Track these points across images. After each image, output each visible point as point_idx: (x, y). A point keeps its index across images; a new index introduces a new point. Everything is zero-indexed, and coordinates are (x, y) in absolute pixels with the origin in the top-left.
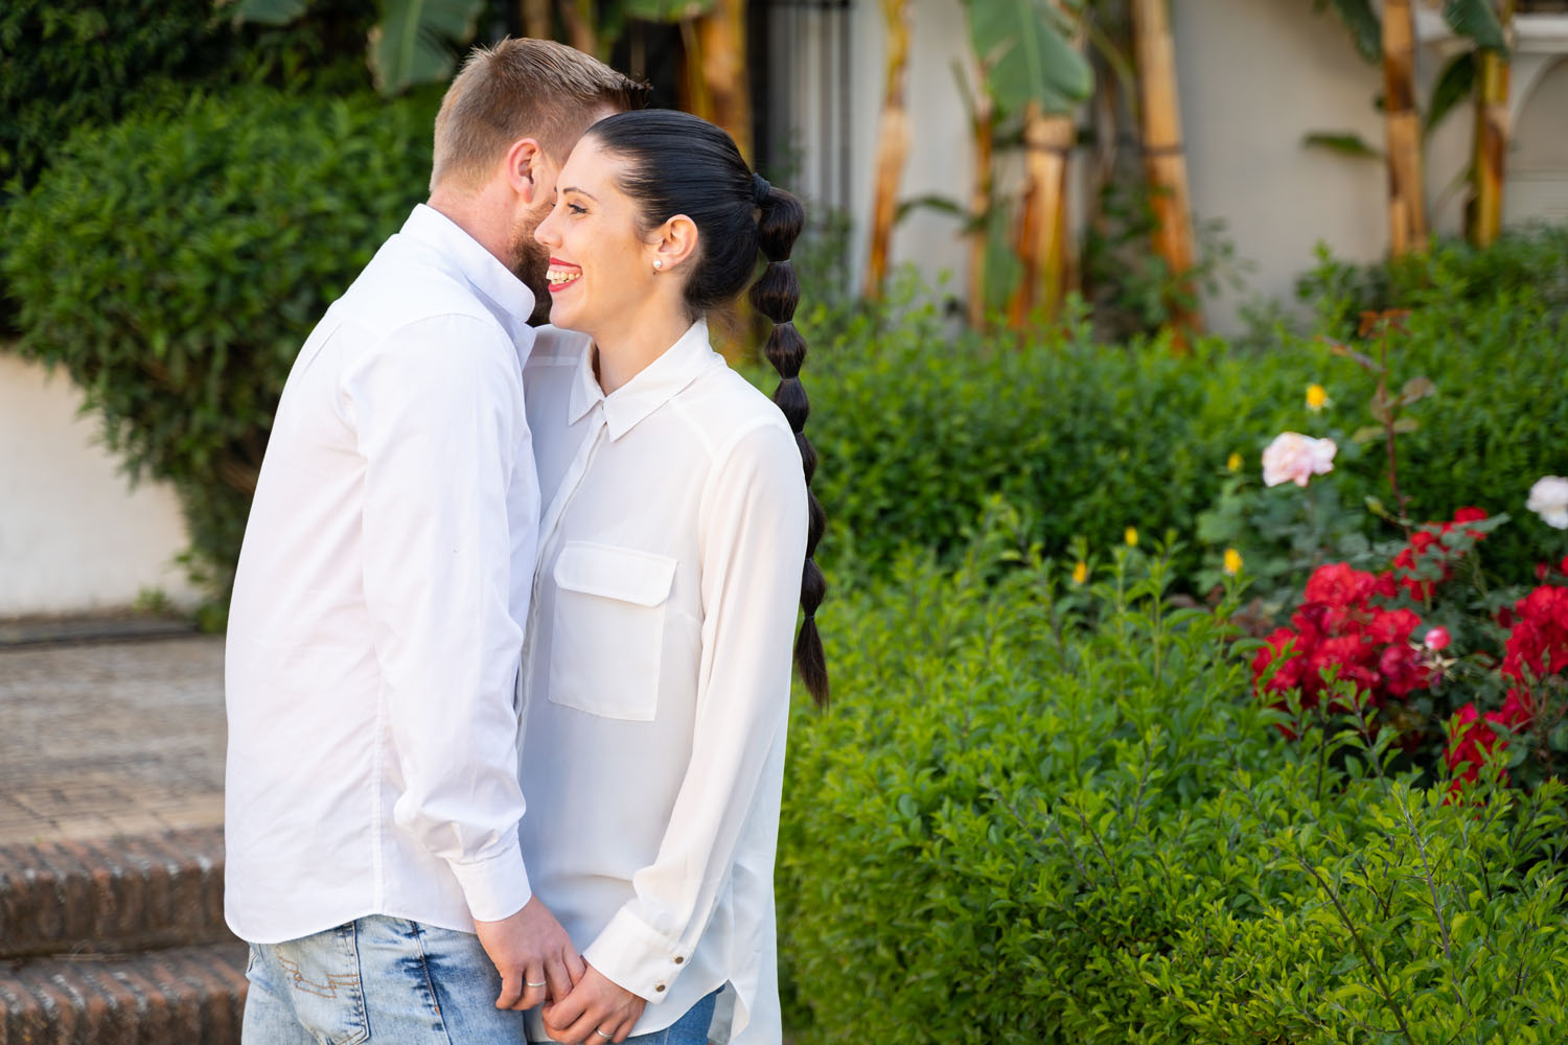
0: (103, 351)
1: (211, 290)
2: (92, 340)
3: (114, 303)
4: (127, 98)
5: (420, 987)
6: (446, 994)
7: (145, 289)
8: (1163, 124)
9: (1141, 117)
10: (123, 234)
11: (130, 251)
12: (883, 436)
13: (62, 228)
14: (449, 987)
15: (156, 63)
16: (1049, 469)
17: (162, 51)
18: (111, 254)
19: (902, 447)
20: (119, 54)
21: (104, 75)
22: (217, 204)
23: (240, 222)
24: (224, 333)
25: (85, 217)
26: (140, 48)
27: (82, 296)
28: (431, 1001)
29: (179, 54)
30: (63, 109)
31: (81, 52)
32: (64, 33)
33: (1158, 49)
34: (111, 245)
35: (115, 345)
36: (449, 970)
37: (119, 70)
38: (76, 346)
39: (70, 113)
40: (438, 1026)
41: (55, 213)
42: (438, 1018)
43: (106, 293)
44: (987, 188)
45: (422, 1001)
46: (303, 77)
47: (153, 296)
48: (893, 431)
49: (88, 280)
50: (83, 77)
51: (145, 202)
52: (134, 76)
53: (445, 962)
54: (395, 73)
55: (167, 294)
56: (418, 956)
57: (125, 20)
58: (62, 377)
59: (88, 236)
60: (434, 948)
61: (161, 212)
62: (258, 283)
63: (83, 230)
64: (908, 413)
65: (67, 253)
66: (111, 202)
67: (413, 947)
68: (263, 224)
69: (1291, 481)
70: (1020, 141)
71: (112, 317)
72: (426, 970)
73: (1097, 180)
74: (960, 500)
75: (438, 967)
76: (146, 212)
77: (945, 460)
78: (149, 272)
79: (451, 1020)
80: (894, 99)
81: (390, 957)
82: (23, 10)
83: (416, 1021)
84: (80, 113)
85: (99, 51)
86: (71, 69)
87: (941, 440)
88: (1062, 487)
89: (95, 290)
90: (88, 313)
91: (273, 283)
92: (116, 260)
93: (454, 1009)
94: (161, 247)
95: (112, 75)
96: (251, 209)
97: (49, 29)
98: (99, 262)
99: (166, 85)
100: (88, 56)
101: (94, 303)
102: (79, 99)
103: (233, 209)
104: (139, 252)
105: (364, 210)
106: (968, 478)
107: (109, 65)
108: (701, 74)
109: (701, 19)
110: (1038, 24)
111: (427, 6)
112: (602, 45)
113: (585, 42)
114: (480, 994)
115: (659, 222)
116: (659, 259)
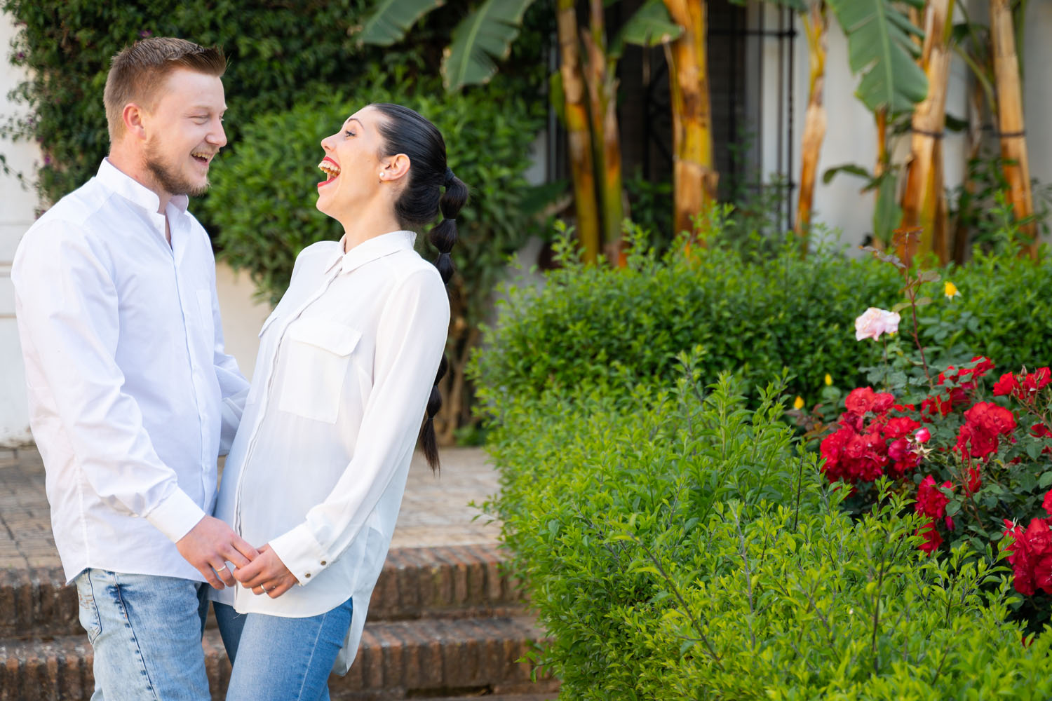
0: (266, 261)
2: (259, 253)
3: (271, 229)
4: (296, 95)
5: (117, 603)
6: (130, 607)
7: (289, 220)
8: (1011, 117)
9: (997, 113)
10: (276, 184)
11: (281, 195)
12: (676, 312)
13: (241, 179)
14: (132, 603)
15: (315, 74)
16: (788, 336)
17: (319, 65)
18: (269, 196)
19: (687, 320)
20: (290, 66)
21: (280, 81)
25: (256, 172)
26: (304, 63)
27: (250, 224)
28: (123, 611)
29: (330, 67)
30: (253, 102)
31: (265, 65)
32: (254, 53)
33: (1008, 65)
34: (269, 190)
35: (273, 257)
36: (132, 593)
37: (290, 78)
38: (249, 256)
39: (257, 106)
40: (127, 625)
41: (237, 170)
42: (127, 621)
43: (266, 222)
44: (885, 158)
45: (118, 610)
46: (409, 82)
47: (295, 224)
48: (682, 309)
49: (255, 214)
50: (266, 83)
51: (291, 163)
52: (300, 82)
53: (129, 589)
55: (305, 223)
56: (114, 585)
57: (294, 45)
58: (244, 275)
59: (256, 184)
60: (122, 580)
61: (301, 171)
63: (251, 181)
64: (693, 299)
65: (242, 197)
66: (270, 161)
67: (112, 580)
69: (871, 338)
70: (907, 128)
71: (269, 238)
72: (119, 592)
73: (969, 156)
74: (725, 355)
75: (126, 591)
76: (293, 169)
77: (717, 329)
78: (292, 209)
79: (134, 621)
80: (816, 99)
81: (104, 585)
82: (226, 38)
83: (117, 622)
84: (264, 106)
85: (276, 65)
86: (259, 76)
87: (715, 316)
88: (797, 348)
89: (259, 220)
90: (254, 235)
92: (272, 200)
93: (135, 615)
94: (300, 192)
95: (286, 82)
97: (243, 51)
98: (261, 202)
99: (322, 88)
100: (270, 68)
101: (258, 229)
102: (264, 96)
104: (287, 194)
106: (731, 341)
107: (283, 74)
108: (677, 80)
109: (676, 44)
110: (893, 50)
111: (479, 34)
112: (608, 62)
113: (599, 62)
114: (152, 607)
115: (392, 154)
116: (384, 174)
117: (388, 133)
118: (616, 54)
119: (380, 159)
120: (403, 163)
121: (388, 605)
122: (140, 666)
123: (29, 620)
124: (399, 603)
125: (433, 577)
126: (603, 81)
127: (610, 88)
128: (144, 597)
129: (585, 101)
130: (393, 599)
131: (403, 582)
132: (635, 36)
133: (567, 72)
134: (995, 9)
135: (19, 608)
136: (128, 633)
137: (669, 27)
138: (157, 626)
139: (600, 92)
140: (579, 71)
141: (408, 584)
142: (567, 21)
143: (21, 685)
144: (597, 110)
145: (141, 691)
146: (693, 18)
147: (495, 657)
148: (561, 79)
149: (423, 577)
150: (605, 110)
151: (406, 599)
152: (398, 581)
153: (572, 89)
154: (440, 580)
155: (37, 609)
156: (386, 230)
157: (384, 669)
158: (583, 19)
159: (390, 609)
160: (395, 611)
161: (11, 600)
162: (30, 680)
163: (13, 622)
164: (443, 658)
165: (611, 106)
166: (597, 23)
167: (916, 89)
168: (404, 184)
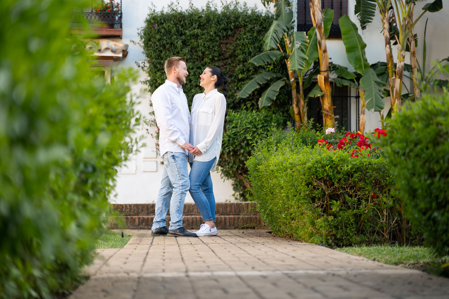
1: (229, 140)
5: (173, 158)
14: (176, 158)
22: (231, 127)
23: (235, 129)
24: (231, 148)
45: (173, 160)
53: (175, 156)
54: (262, 105)
62: (237, 139)
67: (172, 154)
68: (238, 130)
80: (363, 113)
91: (240, 139)
93: (176, 161)
96: (237, 127)
103: (233, 127)
105: (255, 128)
108: (323, 107)
109: (323, 96)
110: (376, 95)
111: (268, 94)
112: (305, 103)
113: (302, 102)
114: (179, 159)
115: (213, 75)
116: (212, 79)
117: (211, 72)
118: (307, 100)
119: (211, 77)
120: (215, 76)
121: (232, 212)
122: (177, 170)
123: (150, 212)
124: (235, 211)
125: (243, 206)
126: (303, 108)
127: (305, 109)
128: (178, 157)
129: (299, 113)
130: (233, 210)
131: (236, 206)
132: (311, 95)
133: (294, 106)
134: (415, 88)
135: (148, 209)
136: (175, 164)
137: (320, 92)
138: (180, 162)
139: (303, 110)
140: (297, 105)
141: (237, 207)
142: (294, 92)
143: (147, 222)
144: (302, 115)
145: (177, 175)
146: (327, 90)
147: (255, 220)
148: (293, 108)
149: (240, 205)
150: (304, 115)
151: (236, 210)
152: (235, 206)
153: (296, 110)
154: (244, 206)
155: (152, 209)
156: (213, 89)
157: (230, 222)
158: (298, 91)
159: (233, 213)
160: (234, 213)
161: (146, 207)
162: (150, 221)
163: (146, 212)
164: (243, 220)
165: (306, 114)
166: (301, 92)
167: (382, 106)
168: (216, 80)
